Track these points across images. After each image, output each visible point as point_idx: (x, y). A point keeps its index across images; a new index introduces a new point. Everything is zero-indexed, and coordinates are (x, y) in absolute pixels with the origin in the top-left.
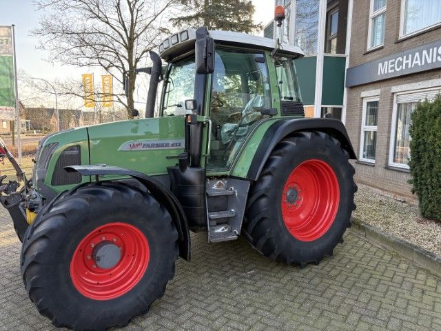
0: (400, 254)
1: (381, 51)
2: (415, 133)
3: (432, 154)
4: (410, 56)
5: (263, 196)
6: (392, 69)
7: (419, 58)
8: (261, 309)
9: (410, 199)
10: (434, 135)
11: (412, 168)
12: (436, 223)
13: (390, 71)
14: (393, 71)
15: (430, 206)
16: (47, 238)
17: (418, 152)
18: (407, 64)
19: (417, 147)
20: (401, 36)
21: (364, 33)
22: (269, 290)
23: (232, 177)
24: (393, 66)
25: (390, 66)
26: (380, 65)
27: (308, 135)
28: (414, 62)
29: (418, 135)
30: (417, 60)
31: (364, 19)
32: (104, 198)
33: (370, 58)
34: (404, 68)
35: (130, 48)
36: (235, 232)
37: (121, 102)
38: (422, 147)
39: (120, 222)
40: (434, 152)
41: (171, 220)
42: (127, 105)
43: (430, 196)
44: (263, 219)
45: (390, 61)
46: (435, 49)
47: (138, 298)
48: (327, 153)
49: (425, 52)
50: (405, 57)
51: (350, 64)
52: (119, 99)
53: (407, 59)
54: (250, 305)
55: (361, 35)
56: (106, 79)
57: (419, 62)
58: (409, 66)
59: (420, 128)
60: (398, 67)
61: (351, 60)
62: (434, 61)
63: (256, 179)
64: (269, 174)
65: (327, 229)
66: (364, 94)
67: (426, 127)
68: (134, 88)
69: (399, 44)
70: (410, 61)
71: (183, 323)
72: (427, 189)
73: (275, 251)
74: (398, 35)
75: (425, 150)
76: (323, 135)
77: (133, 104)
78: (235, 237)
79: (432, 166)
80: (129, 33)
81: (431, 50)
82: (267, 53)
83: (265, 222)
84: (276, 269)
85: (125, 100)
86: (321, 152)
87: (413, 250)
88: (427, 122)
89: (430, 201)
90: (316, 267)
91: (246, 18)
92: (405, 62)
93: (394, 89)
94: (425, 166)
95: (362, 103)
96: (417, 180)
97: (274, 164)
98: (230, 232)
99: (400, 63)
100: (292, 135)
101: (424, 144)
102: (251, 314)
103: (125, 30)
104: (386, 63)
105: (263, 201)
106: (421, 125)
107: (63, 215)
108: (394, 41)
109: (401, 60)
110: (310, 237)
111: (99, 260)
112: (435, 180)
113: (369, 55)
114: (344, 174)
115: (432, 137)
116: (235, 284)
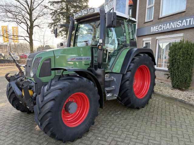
0: (171, 102)
1: (152, 22)
2: (171, 55)
3: (178, 63)
4: (165, 24)
5: (128, 80)
6: (157, 29)
7: (169, 26)
8: (132, 126)
9: (164, 81)
10: (180, 56)
11: (169, 69)
12: (179, 90)
13: (156, 31)
14: (157, 30)
15: (177, 83)
16: (55, 100)
17: (173, 63)
18: (164, 28)
19: (172, 61)
20: (160, 17)
21: (144, 14)
22: (130, 119)
23: (112, 73)
24: (157, 28)
25: (156, 28)
26: (152, 28)
27: (142, 55)
28: (167, 27)
29: (173, 56)
30: (168, 26)
31: (144, 9)
32: (75, 81)
33: (146, 25)
34: (162, 29)
35: (30, 14)
36: (115, 96)
37: (26, 40)
38: (174, 61)
39: (80, 92)
40: (180, 62)
41: (98, 91)
42: (29, 41)
43: (177, 79)
44: (128, 90)
45: (156, 27)
46: (176, 22)
47: (86, 125)
48: (148, 63)
49: (172, 23)
50: (163, 25)
51: (138, 27)
52: (25, 39)
53: (164, 26)
54: (127, 125)
55: (143, 15)
56: (15, 28)
57: (169, 27)
58: (165, 29)
59: (174, 53)
60: (160, 29)
61: (138, 25)
62: (176, 27)
63: (125, 73)
64: (130, 71)
65: (146, 93)
66: (144, 39)
67: (176, 53)
68: (33, 34)
69: (160, 20)
70: (165, 27)
71: (105, 134)
72: (176, 77)
73: (131, 103)
74: (159, 16)
75: (176, 62)
76: (147, 55)
77: (32, 41)
78: (116, 98)
79: (178, 68)
80: (30, 8)
81: (174, 22)
82: (124, 20)
83: (128, 91)
84: (129, 110)
85: (28, 39)
86: (146, 62)
87: (177, 100)
88: (176, 51)
89: (177, 81)
90: (143, 108)
91: (85, 4)
92: (163, 27)
93: (158, 38)
94: (175, 68)
95: (143, 43)
96: (172, 73)
97: (131, 67)
98: (113, 96)
99: (161, 28)
100: (137, 55)
101: (175, 59)
102: (130, 128)
103: (28, 6)
104: (154, 27)
105: (127, 82)
106: (174, 52)
107: (60, 89)
108: (157, 18)
109: (161, 26)
110: (141, 97)
111: (69, 109)
112: (179, 73)
113: (146, 23)
114: (152, 71)
115: (179, 56)
116: (115, 118)
